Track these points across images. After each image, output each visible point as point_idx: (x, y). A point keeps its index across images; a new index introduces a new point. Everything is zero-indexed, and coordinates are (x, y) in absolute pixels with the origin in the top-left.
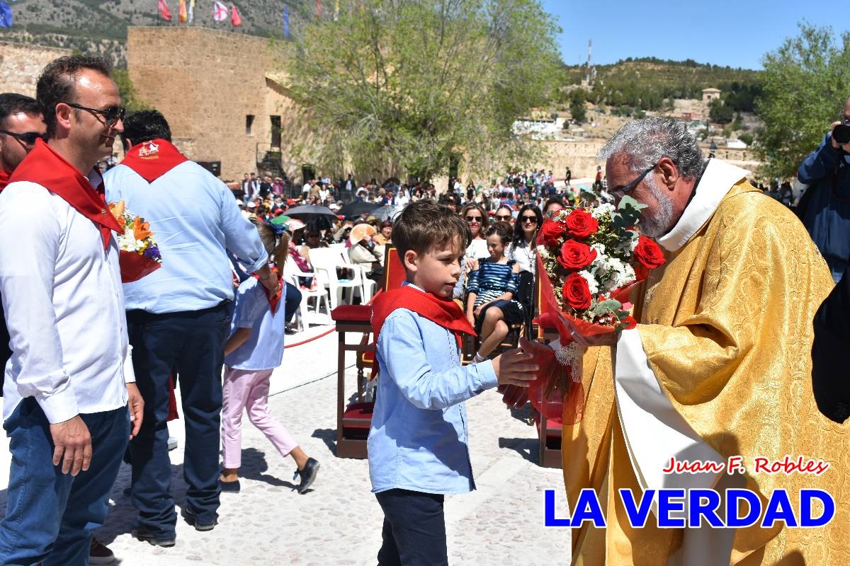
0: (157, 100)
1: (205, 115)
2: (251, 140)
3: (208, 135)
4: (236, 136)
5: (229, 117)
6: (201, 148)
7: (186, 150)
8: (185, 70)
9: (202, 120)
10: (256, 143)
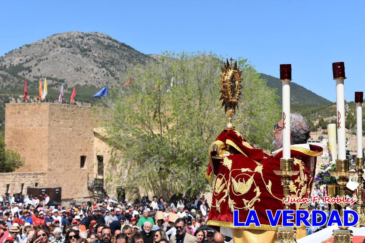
0: (23, 149)
1: (53, 157)
2: (83, 172)
3: (55, 169)
4: (74, 169)
5: (69, 158)
6: (50, 179)
7: (40, 180)
8: (40, 130)
9: (51, 160)
10: (87, 173)
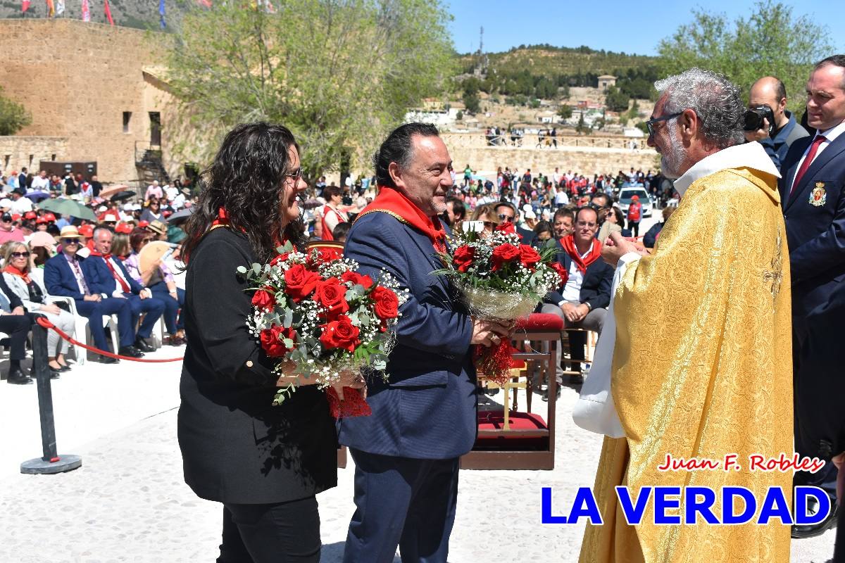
0: (25, 98)
1: (79, 112)
2: (128, 138)
3: (82, 133)
4: (112, 133)
5: (104, 115)
6: (75, 148)
7: (59, 150)
8: (55, 66)
9: (75, 118)
10: (134, 142)
